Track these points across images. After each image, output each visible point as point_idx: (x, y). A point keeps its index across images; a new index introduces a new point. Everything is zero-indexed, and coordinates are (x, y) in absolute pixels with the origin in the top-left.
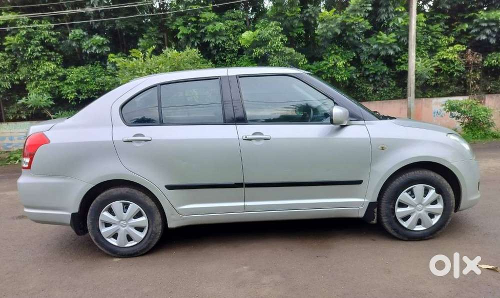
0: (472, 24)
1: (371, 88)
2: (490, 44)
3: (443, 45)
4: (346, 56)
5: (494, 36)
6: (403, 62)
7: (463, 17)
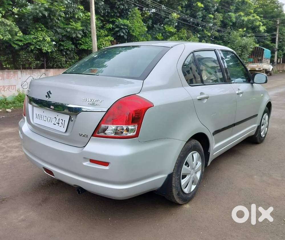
0: (114, 25)
1: (64, 59)
2: (124, 38)
3: (101, 35)
4: (48, 33)
5: (126, 34)
6: (83, 43)
7: (109, 20)
